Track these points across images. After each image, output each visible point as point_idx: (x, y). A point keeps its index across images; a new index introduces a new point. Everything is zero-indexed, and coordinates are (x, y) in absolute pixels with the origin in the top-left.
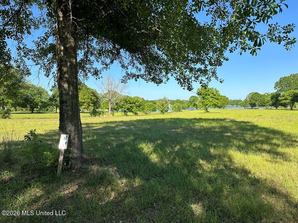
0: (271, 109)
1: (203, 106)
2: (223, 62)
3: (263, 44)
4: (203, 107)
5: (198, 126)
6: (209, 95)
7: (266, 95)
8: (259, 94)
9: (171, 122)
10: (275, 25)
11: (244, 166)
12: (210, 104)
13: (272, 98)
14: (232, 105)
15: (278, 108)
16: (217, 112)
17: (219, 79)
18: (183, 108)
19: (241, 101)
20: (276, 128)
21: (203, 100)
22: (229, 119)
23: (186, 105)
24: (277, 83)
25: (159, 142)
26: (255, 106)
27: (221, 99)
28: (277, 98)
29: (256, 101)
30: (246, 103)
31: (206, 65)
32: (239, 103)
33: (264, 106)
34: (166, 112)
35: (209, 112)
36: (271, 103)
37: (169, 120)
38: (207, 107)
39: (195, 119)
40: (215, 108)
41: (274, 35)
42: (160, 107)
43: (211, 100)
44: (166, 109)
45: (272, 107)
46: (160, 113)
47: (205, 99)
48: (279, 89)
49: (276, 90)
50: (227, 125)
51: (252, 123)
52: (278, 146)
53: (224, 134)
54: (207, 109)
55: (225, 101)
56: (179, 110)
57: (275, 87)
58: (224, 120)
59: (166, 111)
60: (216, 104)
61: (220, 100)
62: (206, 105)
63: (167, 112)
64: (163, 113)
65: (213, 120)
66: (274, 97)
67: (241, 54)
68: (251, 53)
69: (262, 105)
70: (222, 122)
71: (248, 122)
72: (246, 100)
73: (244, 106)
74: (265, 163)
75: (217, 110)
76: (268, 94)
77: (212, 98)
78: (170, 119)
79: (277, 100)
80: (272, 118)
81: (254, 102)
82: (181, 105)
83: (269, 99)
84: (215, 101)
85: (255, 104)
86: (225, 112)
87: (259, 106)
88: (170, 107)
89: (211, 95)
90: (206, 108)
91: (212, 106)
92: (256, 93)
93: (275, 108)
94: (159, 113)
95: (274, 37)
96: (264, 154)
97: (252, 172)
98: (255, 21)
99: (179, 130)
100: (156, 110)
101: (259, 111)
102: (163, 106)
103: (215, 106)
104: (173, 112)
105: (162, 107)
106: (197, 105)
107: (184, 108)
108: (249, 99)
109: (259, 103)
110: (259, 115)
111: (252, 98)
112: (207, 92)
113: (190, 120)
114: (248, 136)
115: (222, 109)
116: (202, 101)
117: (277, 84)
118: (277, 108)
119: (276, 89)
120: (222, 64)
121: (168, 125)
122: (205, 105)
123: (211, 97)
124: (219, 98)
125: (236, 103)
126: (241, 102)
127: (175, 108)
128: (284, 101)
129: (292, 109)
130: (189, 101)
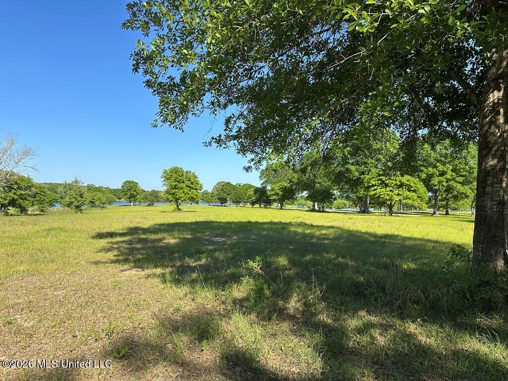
4: (172, 202)
6: (183, 182)
8: (232, 185)
12: (184, 197)
13: (255, 193)
15: (254, 206)
26: (226, 202)
28: (261, 192)
29: (228, 195)
30: (212, 197)
35: (181, 210)
36: (253, 198)
47: (177, 189)
48: (265, 179)
54: (178, 206)
57: (260, 177)
62: (179, 199)
66: (258, 191)
72: (211, 193)
73: (208, 202)
76: (249, 186)
77: (188, 188)
81: (224, 196)
83: (252, 193)
84: (192, 193)
85: (226, 199)
89: (188, 183)
90: (177, 203)
91: (188, 201)
92: (228, 183)
102: (83, 198)
103: (193, 200)
105: (79, 199)
106: (135, 197)
108: (218, 191)
111: (222, 190)
117: (263, 173)
119: (262, 179)
123: (188, 186)
127: (99, 202)
128: (274, 197)
129: (281, 209)
130: (121, 190)
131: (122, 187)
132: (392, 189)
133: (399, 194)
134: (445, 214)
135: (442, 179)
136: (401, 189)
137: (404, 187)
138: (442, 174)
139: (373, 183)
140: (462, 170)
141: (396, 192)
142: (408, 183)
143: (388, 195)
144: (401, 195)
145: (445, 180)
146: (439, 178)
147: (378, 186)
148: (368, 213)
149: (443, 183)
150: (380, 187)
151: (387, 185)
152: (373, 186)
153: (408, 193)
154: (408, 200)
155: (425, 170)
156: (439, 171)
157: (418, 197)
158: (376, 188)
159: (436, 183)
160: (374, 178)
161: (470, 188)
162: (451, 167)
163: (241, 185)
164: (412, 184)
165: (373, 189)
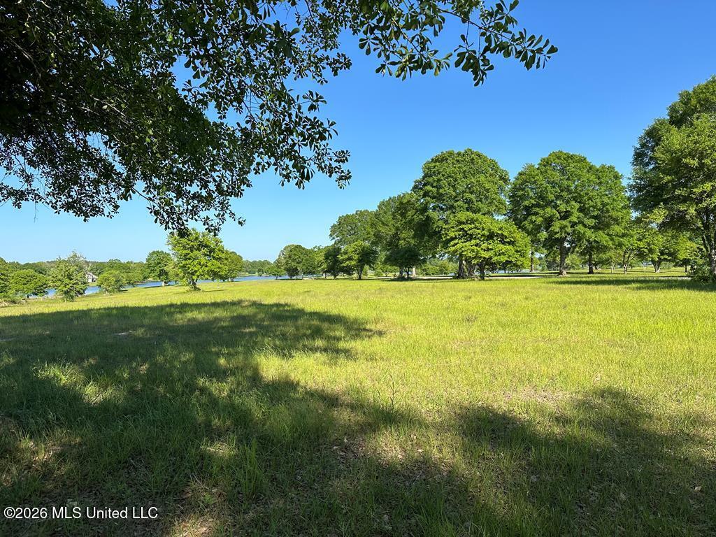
0: (325, 279)
1: (184, 277)
2: (243, 190)
3: (312, 176)
4: (185, 280)
5: (181, 319)
7: (315, 250)
8: (304, 249)
9: (109, 315)
10: (324, 146)
11: (287, 376)
12: (201, 271)
13: (326, 258)
14: (250, 272)
15: (337, 277)
16: (219, 288)
17: (237, 217)
18: (129, 283)
19: (269, 263)
20: (335, 312)
21: (184, 262)
22: (249, 301)
23: (137, 275)
24: (334, 226)
25: (92, 361)
26: (297, 274)
27: (227, 259)
28: (335, 256)
29: (298, 263)
30: (279, 267)
31: (210, 190)
32: (265, 268)
33: (314, 273)
34: (80, 296)
35: (199, 289)
36: (324, 266)
37: (103, 311)
38: (195, 277)
39: (172, 305)
40: (213, 279)
41: (324, 162)
42: (60, 280)
43: (203, 260)
44: (78, 287)
45: (328, 274)
46: (63, 299)
47: (190, 259)
48: (338, 238)
49: (333, 242)
50: (246, 312)
51: (293, 305)
52: (339, 339)
53: (243, 330)
54: (194, 284)
55: (236, 262)
56: (119, 287)
57: (331, 235)
58: (239, 303)
59: (79, 292)
60: (215, 270)
61: (226, 262)
62: (193, 274)
63: (81, 294)
64: (72, 297)
65: (215, 305)
66: (330, 256)
67: (283, 185)
68: (296, 184)
69: (310, 272)
70: (234, 308)
71: (286, 305)
72: (278, 262)
73: (275, 275)
74: (321, 367)
75: (217, 284)
76: (319, 249)
77: (206, 257)
78: (105, 309)
79: (336, 261)
80: (328, 294)
81: (294, 264)
82: (123, 275)
83: (322, 258)
84: (212, 265)
85: (296, 269)
86: (236, 288)
87: (304, 274)
88: (90, 281)
90: (193, 280)
91: (206, 276)
92: (297, 246)
93: (333, 277)
94: (56, 299)
95: (323, 165)
96: (318, 354)
97: (302, 383)
98: (300, 143)
99: (140, 332)
100: (46, 290)
101: (304, 283)
102: (71, 279)
103: (215, 275)
104: (100, 293)
105: (67, 281)
106: (166, 273)
107: (133, 284)
108: (285, 258)
109: (304, 267)
110: (306, 290)
111: (290, 257)
112: (192, 243)
113: (160, 309)
114: (290, 329)
115: (228, 282)
116: (182, 265)
117: (335, 230)
118: (335, 276)
119: (334, 238)
120: (241, 194)
121: (106, 323)
122: (189, 272)
123: (205, 255)
124: (223, 256)
125: (259, 268)
126: (269, 266)
127: (106, 283)
128: (348, 262)
129: (360, 279)
130: (146, 264)
131: (148, 260)
132: (478, 241)
133: (488, 250)
134: (589, 273)
135: (564, 222)
136: (491, 241)
137: (495, 238)
138: (566, 215)
139: (453, 235)
140: (591, 209)
141: (484, 246)
142: (500, 232)
143: (473, 251)
144: (492, 249)
145: (569, 225)
146: (561, 221)
147: (460, 239)
148: (463, 278)
149: (566, 229)
150: (462, 241)
151: (471, 237)
152: (453, 239)
153: (501, 246)
154: (502, 256)
155: (541, 212)
156: (559, 213)
157: (517, 251)
158: (456, 241)
159: (557, 230)
160: (453, 227)
161: (608, 235)
162: (577, 205)
163: (321, 248)
164: (506, 234)
165: (452, 243)
